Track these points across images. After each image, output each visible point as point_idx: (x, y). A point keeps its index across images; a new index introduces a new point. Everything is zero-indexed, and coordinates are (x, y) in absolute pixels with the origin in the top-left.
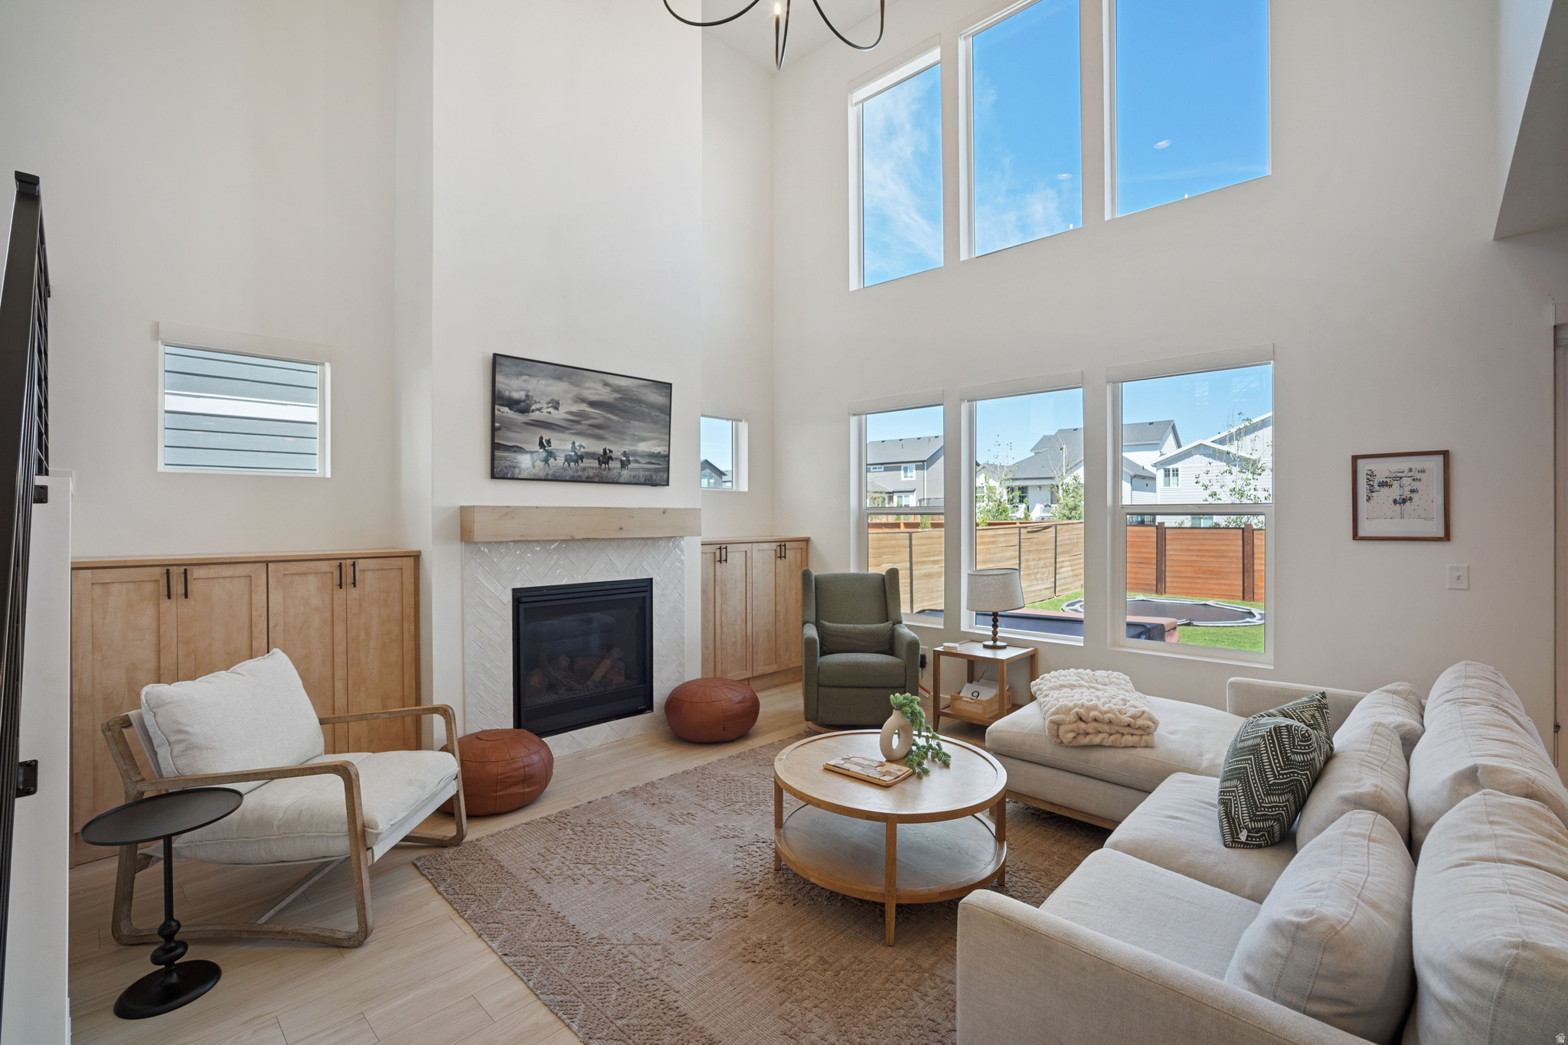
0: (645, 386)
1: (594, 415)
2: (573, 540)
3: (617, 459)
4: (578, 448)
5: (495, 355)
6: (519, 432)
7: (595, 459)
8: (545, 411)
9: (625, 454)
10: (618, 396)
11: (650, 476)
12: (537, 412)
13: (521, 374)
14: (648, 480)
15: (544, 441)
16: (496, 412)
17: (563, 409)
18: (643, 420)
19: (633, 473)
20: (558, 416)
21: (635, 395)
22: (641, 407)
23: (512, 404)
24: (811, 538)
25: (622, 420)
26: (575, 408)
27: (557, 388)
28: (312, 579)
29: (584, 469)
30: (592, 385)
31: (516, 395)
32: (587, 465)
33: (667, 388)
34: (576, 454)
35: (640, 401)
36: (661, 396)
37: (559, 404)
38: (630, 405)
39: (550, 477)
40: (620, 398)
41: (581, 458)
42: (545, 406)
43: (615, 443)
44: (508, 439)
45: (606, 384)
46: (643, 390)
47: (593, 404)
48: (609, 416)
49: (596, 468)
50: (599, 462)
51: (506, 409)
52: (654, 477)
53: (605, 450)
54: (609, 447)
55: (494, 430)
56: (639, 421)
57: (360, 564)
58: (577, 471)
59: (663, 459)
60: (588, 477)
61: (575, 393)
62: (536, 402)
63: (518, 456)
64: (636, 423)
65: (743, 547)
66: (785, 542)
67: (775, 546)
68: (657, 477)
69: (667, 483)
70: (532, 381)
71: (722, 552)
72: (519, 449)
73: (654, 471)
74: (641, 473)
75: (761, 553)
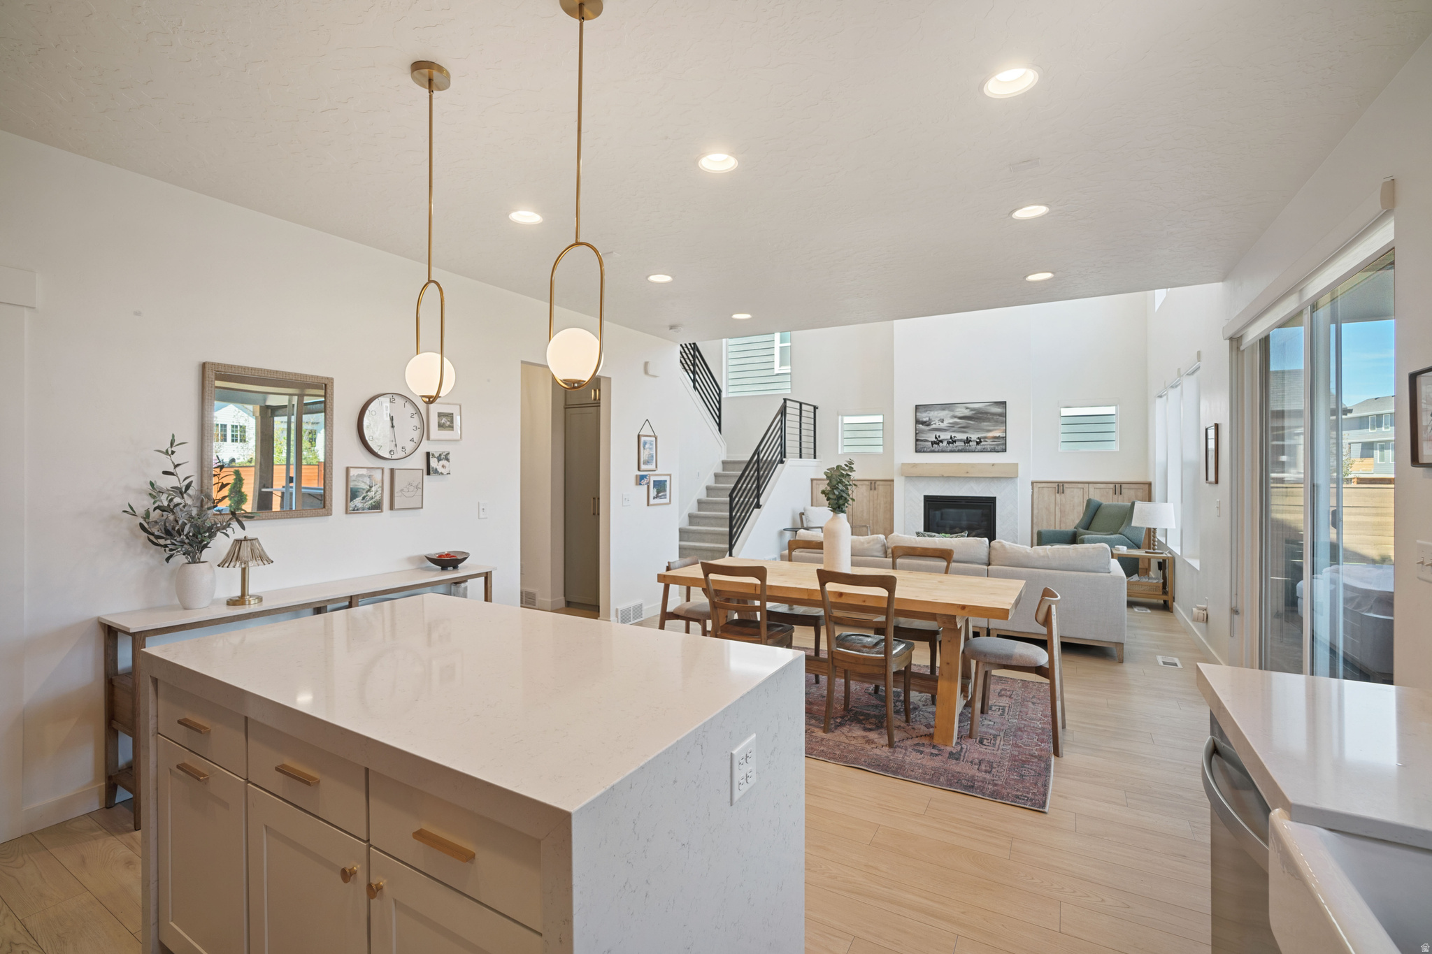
0: (989, 405)
1: (961, 422)
2: (943, 476)
3: (974, 441)
4: (953, 438)
5: (916, 406)
6: (926, 434)
7: (962, 442)
8: (937, 424)
9: (978, 438)
10: (974, 412)
11: (994, 447)
12: (934, 425)
13: (928, 411)
14: (994, 450)
15: (937, 436)
16: (917, 427)
17: (945, 422)
18: (990, 421)
19: (984, 447)
20: (943, 425)
21: (983, 410)
22: (987, 415)
23: (923, 423)
24: (1153, 483)
25: (976, 423)
26: (951, 421)
27: (942, 414)
28: (864, 486)
29: (957, 447)
30: (960, 410)
31: (924, 420)
32: (958, 445)
33: (1003, 404)
34: (952, 440)
35: (987, 413)
36: (1000, 408)
37: (943, 420)
38: (980, 415)
39: (940, 451)
40: (976, 413)
41: (955, 442)
42: (937, 422)
43: (973, 434)
44: (921, 437)
45: (967, 408)
46: (989, 408)
47: (960, 418)
48: (969, 422)
49: (962, 446)
50: (964, 443)
51: (921, 425)
52: (996, 448)
53: (967, 438)
54: (969, 436)
55: (916, 434)
56: (987, 422)
57: (878, 483)
58: (953, 447)
59: (1002, 439)
60: (958, 450)
61: (951, 414)
62: (933, 421)
63: (926, 443)
64: (985, 424)
65: (1080, 485)
66: (1121, 484)
67: (1112, 486)
68: (999, 448)
69: (1005, 450)
70: (932, 413)
71: (1060, 487)
72: (927, 441)
73: (997, 445)
74: (988, 447)
75: (1098, 490)
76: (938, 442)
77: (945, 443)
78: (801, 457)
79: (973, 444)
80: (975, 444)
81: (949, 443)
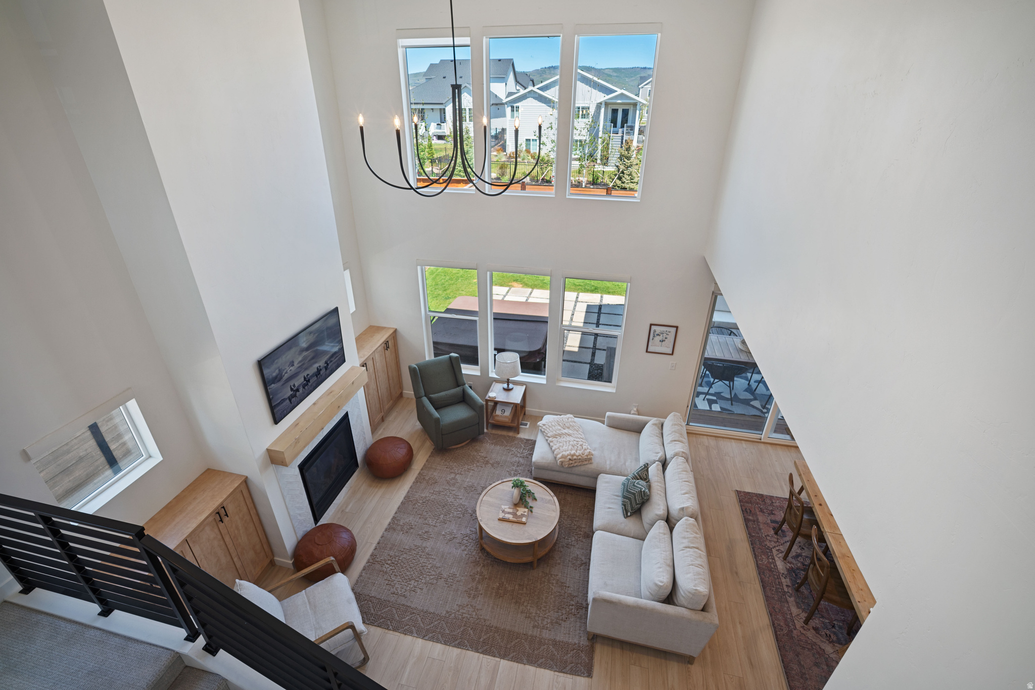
0: (327, 319)
1: (309, 355)
3: (323, 367)
4: (307, 377)
5: (260, 361)
6: (281, 392)
7: (314, 375)
8: (289, 371)
9: (326, 362)
10: (317, 334)
11: (337, 363)
12: (286, 374)
13: (274, 361)
14: (337, 366)
15: (292, 387)
16: (268, 390)
17: (295, 364)
19: (330, 368)
20: (295, 368)
23: (274, 380)
24: (398, 329)
26: (300, 359)
27: (291, 354)
29: (311, 385)
30: (305, 339)
31: (274, 375)
32: (312, 381)
33: (336, 311)
34: (306, 381)
35: (325, 330)
36: (334, 317)
37: (293, 362)
38: (321, 336)
39: (299, 402)
41: (309, 380)
42: (288, 368)
43: (321, 361)
44: (278, 399)
45: (311, 333)
46: (327, 322)
47: (307, 349)
48: (315, 348)
49: (316, 380)
50: (316, 375)
51: (273, 385)
52: (339, 362)
53: (318, 368)
54: (319, 365)
55: (270, 400)
57: (226, 503)
58: (308, 388)
59: (341, 350)
60: (313, 388)
61: (299, 350)
62: (284, 370)
63: (284, 404)
65: (371, 356)
66: (387, 340)
67: (384, 345)
69: (344, 361)
70: (280, 360)
72: (284, 400)
73: (338, 359)
74: (334, 365)
75: (379, 353)
76: (293, 393)
77: (301, 390)
79: (323, 372)
80: (325, 370)
81: (304, 386)
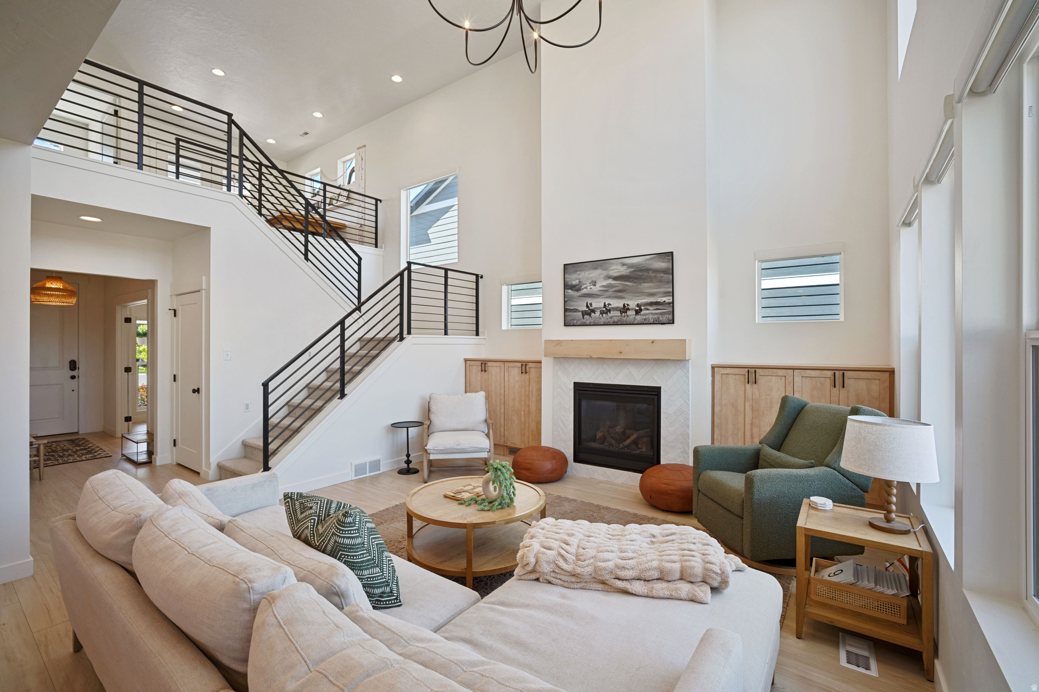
1: (616, 285)
3: (632, 309)
4: (607, 306)
5: (564, 265)
6: (576, 302)
7: (618, 311)
8: (588, 288)
9: (638, 305)
10: (631, 270)
11: (658, 318)
12: (585, 289)
13: (576, 271)
14: (656, 321)
15: (588, 304)
16: (566, 293)
17: (598, 285)
18: (651, 282)
19: (644, 317)
20: (596, 289)
21: (644, 267)
22: (649, 273)
23: (573, 287)
24: (895, 368)
25: (635, 284)
26: (605, 283)
27: (594, 274)
28: (516, 369)
29: (611, 317)
30: (614, 267)
31: (574, 283)
32: (613, 315)
33: (669, 256)
34: (606, 309)
35: (648, 270)
36: (664, 262)
37: (596, 282)
38: (640, 274)
39: (592, 324)
40: (634, 271)
41: (609, 311)
42: (589, 285)
43: (631, 299)
44: (571, 306)
45: (624, 265)
46: (650, 262)
47: (615, 278)
48: (626, 283)
49: (619, 316)
50: (621, 312)
51: (570, 291)
52: (661, 319)
53: (624, 305)
54: (626, 302)
55: (565, 302)
56: (648, 282)
57: (530, 365)
58: (607, 319)
59: (668, 305)
60: (614, 322)
61: (605, 275)
62: (584, 284)
63: (576, 314)
64: (646, 285)
65: (781, 372)
66: (844, 371)
67: (830, 374)
68: (664, 318)
69: (672, 322)
70: (583, 273)
71: (751, 374)
72: (576, 310)
73: (661, 314)
74: (651, 317)
75: (808, 380)
76: (590, 311)
77: (598, 313)
78: (446, 334)
79: (631, 313)
80: (634, 313)
81: (602, 313)
